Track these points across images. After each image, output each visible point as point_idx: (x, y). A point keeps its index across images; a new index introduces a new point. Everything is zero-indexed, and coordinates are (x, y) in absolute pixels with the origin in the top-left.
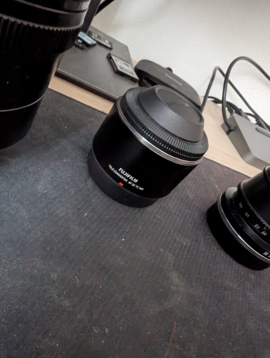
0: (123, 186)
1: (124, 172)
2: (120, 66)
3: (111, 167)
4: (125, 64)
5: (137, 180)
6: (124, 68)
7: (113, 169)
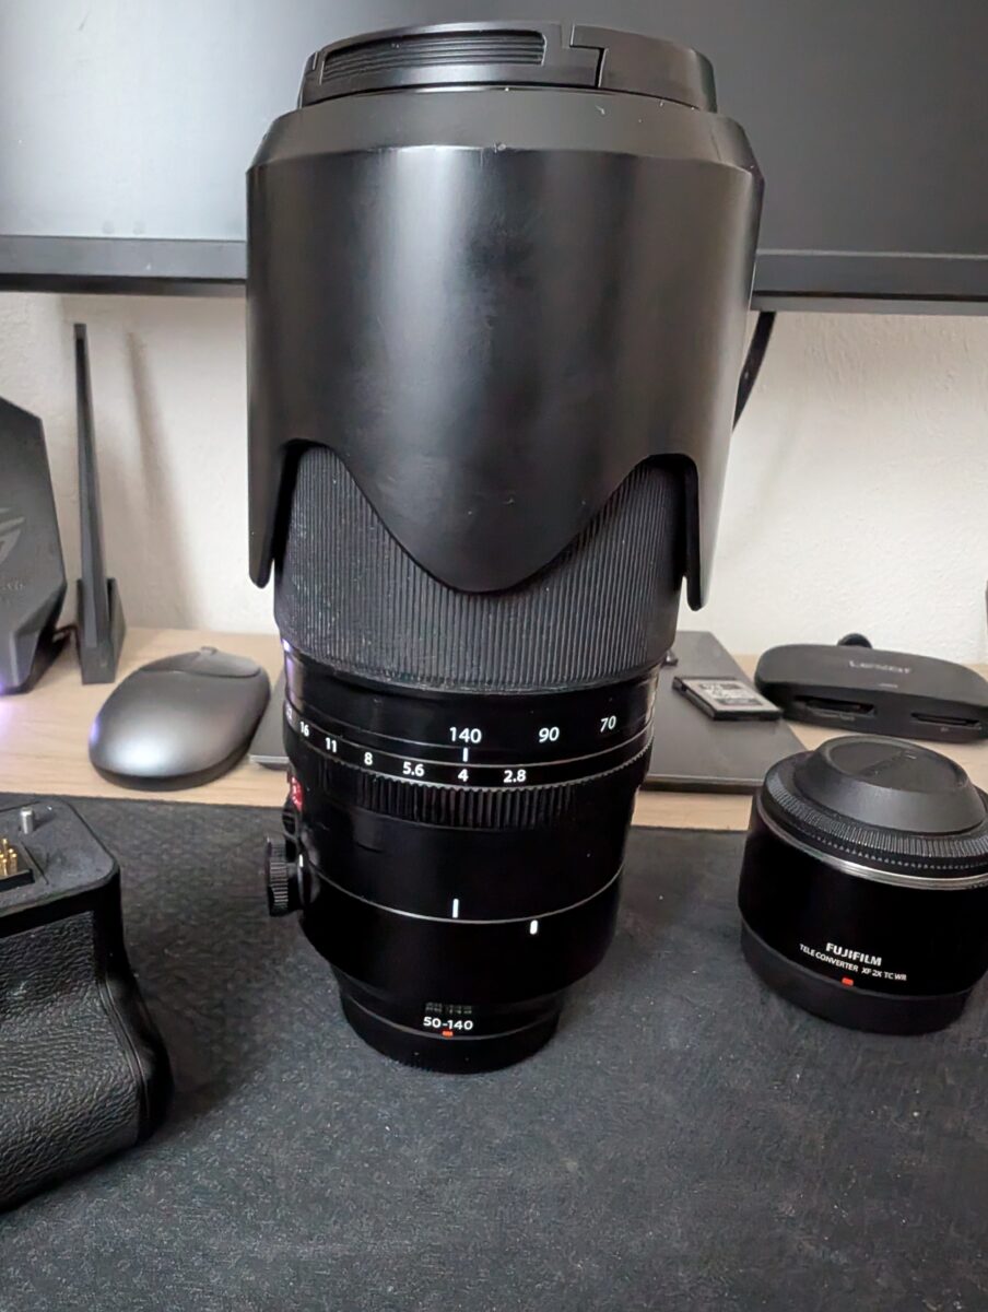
0: (855, 984)
1: (840, 949)
2: (719, 697)
3: (805, 949)
4: (725, 687)
5: (879, 960)
6: (730, 699)
7: (813, 951)
